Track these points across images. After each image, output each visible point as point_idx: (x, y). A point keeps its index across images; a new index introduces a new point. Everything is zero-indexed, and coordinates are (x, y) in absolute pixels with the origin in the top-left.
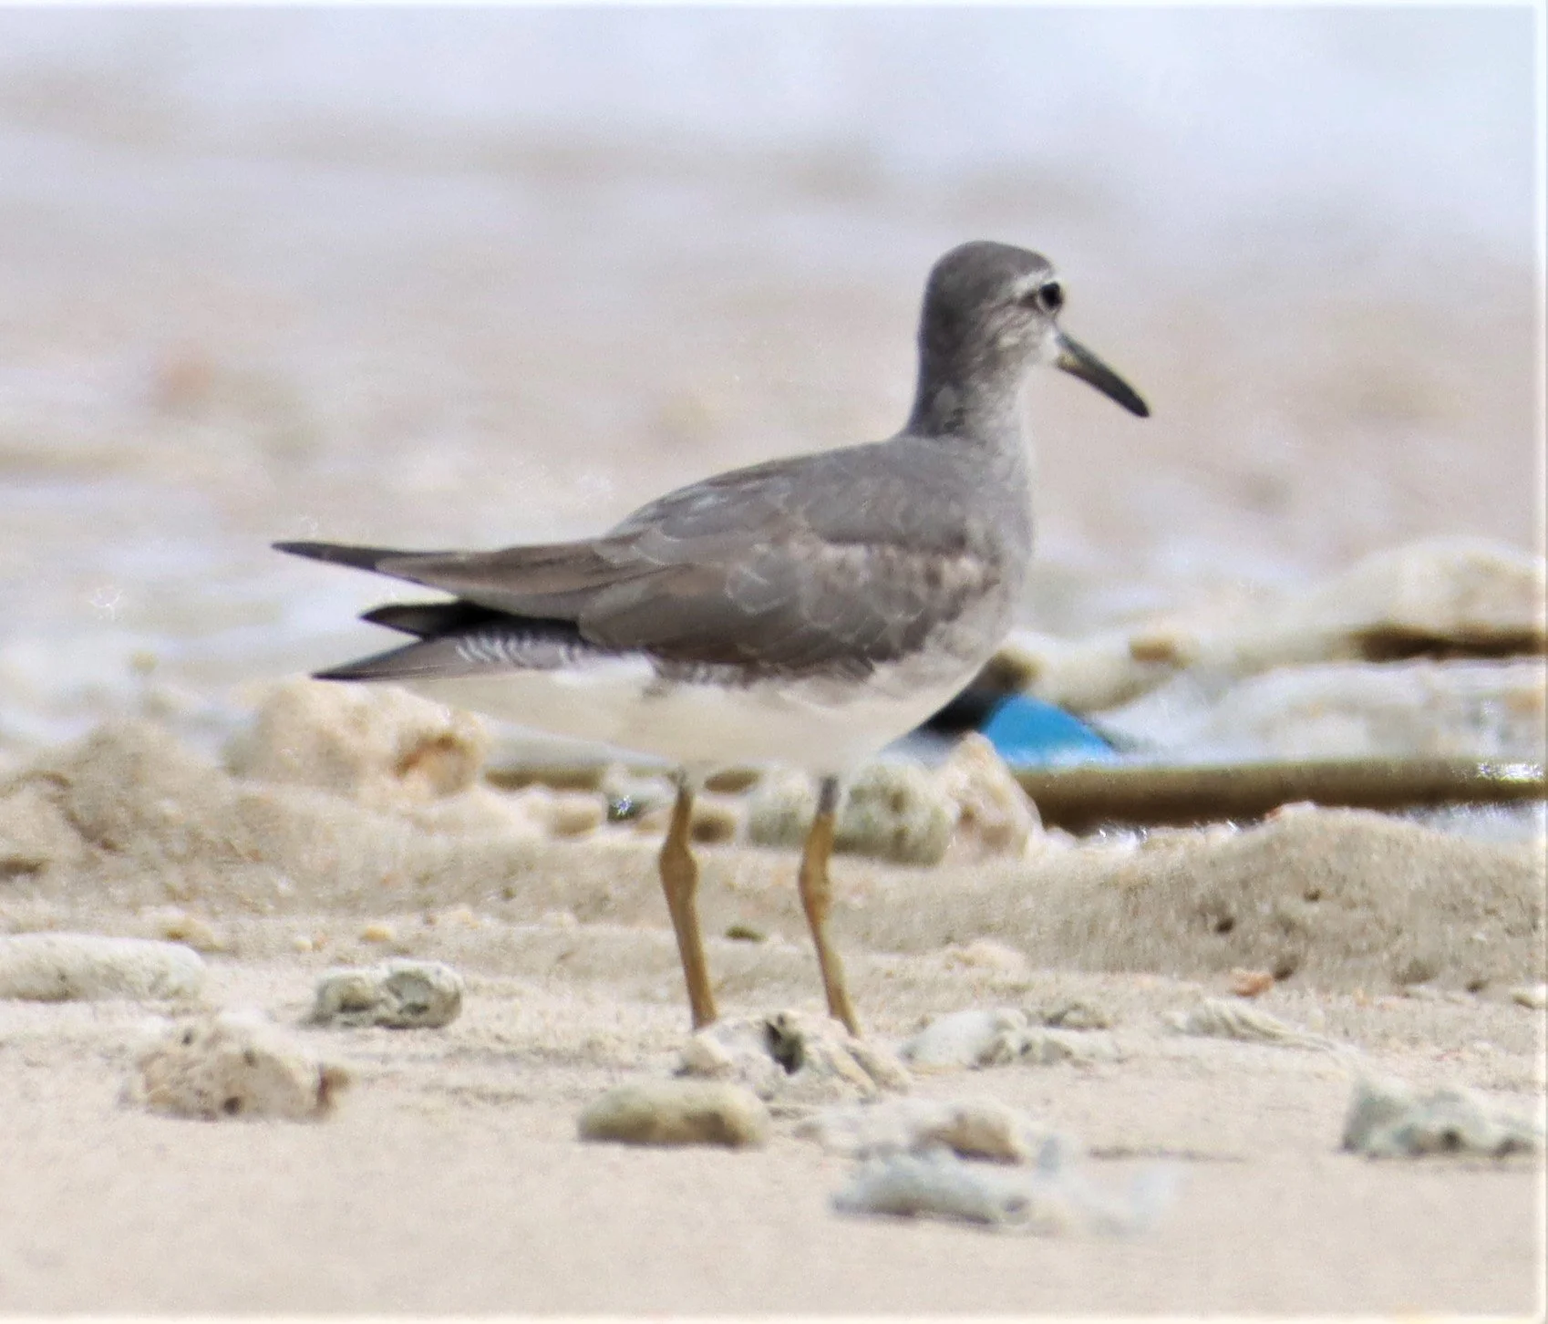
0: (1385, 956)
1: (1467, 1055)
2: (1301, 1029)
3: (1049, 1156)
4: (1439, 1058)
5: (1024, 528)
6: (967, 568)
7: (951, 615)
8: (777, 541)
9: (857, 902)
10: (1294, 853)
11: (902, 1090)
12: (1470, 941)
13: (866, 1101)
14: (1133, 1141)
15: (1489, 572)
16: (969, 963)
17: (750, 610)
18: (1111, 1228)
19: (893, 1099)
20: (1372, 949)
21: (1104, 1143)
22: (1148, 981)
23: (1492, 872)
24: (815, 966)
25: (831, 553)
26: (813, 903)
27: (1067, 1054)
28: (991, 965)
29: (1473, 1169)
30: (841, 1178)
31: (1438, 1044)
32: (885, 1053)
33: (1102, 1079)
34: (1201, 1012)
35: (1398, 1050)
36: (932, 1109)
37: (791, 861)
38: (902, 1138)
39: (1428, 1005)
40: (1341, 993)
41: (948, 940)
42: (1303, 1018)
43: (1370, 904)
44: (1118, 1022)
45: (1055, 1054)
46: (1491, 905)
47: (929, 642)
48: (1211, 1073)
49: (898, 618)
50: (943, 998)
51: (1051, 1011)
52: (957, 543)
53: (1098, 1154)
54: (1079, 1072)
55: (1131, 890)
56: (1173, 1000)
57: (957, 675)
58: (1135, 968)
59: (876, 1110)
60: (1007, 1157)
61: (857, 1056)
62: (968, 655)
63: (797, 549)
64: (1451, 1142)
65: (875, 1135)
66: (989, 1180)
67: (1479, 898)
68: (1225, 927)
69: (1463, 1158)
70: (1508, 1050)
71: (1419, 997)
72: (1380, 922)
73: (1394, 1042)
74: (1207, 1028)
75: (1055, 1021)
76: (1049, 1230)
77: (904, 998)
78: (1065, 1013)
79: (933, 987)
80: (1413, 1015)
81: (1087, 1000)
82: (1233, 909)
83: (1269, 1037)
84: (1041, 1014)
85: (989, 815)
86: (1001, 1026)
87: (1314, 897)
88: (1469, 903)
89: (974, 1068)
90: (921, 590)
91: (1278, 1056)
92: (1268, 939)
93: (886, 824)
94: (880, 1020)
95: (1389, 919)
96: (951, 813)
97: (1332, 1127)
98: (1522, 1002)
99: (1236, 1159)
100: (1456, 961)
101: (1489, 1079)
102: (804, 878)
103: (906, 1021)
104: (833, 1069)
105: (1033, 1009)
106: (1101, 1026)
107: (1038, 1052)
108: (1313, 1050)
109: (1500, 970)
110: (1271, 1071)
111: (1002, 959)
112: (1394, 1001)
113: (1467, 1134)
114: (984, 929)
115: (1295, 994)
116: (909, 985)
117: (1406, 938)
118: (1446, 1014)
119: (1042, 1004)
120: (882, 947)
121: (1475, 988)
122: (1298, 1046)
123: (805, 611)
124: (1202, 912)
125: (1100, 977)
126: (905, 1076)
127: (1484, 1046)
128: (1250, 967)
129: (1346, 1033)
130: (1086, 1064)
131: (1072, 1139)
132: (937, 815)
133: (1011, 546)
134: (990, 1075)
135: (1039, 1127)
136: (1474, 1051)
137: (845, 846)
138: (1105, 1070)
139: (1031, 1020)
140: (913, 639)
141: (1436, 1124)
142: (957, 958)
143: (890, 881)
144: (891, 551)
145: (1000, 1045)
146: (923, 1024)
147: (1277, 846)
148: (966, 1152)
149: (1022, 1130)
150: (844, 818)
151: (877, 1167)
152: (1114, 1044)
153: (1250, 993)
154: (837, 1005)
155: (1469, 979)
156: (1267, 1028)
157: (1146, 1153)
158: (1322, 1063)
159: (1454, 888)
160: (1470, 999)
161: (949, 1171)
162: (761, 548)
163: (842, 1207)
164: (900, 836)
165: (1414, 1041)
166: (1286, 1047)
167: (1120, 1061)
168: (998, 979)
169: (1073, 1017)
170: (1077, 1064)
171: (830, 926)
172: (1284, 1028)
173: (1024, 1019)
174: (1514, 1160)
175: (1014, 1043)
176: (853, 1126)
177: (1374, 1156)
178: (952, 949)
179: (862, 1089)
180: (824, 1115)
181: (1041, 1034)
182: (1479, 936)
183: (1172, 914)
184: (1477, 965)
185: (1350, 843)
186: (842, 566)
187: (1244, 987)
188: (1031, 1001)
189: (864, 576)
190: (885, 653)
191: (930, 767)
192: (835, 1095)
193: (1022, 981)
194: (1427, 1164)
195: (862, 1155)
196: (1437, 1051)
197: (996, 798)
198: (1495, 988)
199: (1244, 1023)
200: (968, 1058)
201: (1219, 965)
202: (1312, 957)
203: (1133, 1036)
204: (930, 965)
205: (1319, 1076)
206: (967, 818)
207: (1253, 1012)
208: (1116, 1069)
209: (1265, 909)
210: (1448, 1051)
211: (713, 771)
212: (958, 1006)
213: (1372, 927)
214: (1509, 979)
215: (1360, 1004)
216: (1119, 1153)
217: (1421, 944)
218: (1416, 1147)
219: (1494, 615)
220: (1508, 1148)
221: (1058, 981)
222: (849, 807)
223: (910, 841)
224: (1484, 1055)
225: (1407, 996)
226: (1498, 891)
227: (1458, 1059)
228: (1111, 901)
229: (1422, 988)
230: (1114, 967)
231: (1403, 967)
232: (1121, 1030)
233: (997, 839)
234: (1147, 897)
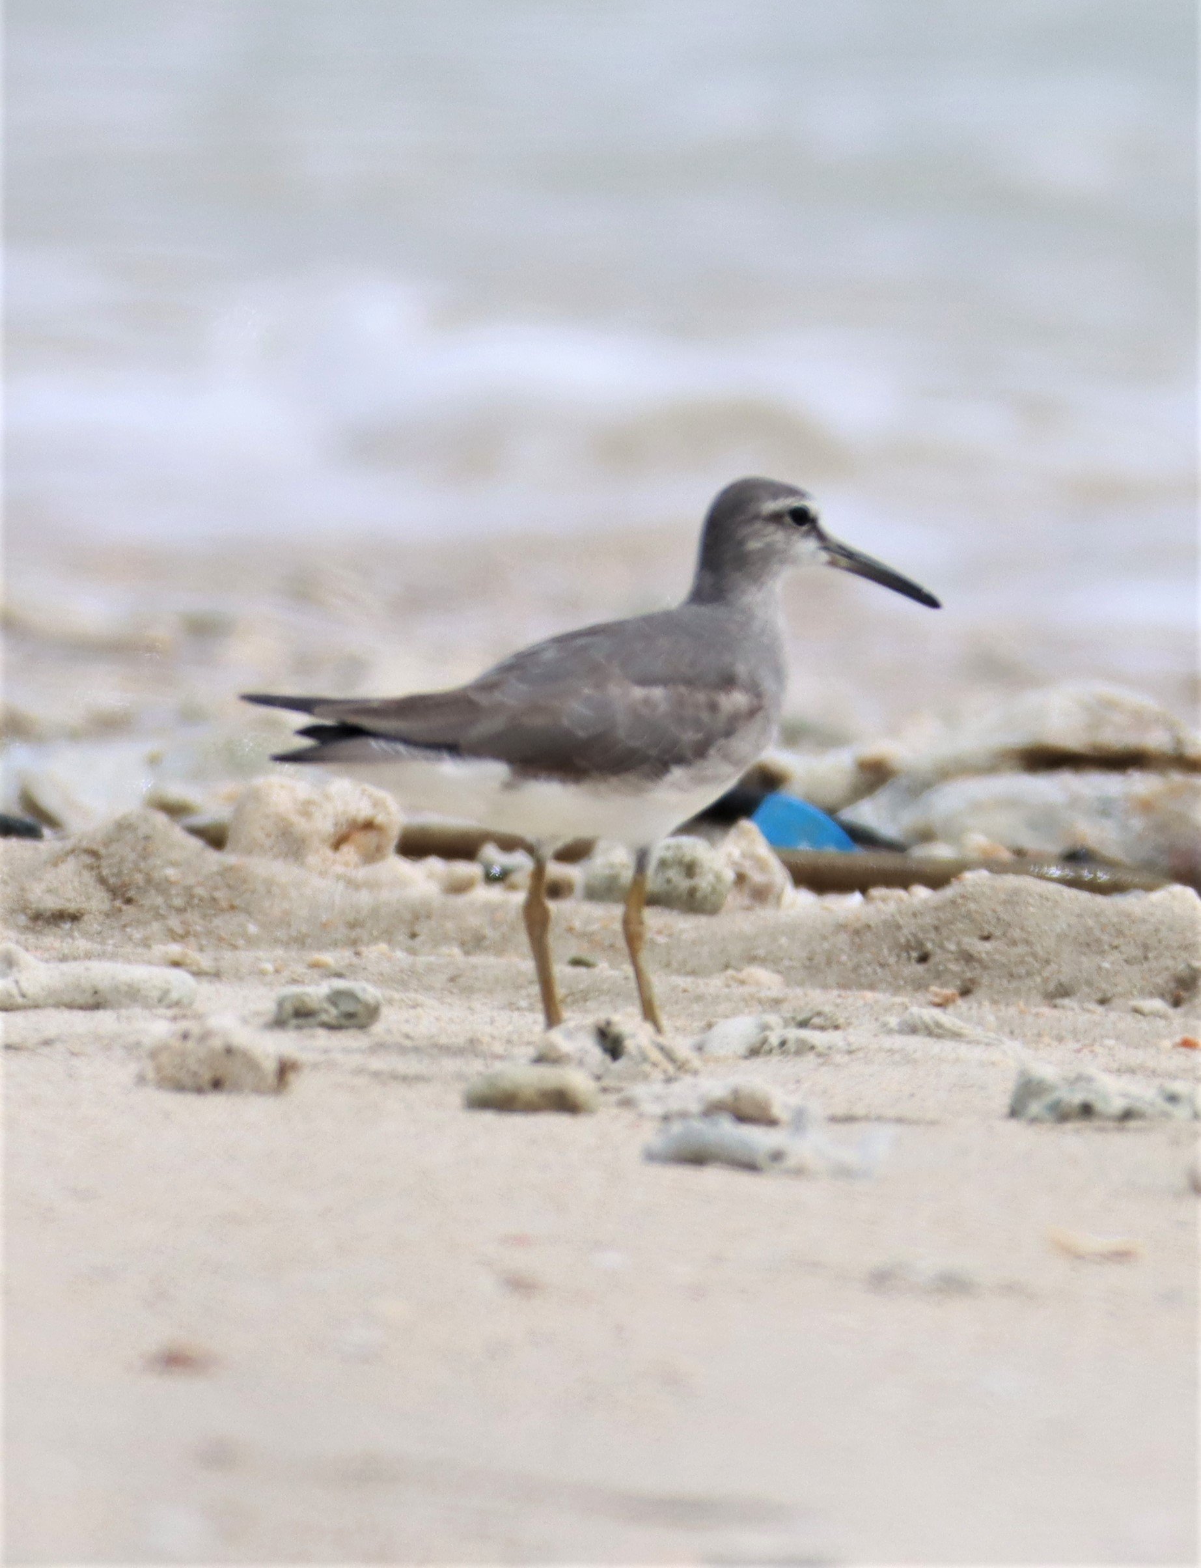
0: (1038, 979)
1: (1098, 1049)
2: (979, 1030)
3: (799, 1120)
4: (1079, 1051)
5: (779, 673)
6: (737, 700)
7: (729, 733)
8: (599, 686)
9: (661, 940)
10: (972, 906)
11: (695, 1073)
12: (1100, 968)
13: (669, 1080)
14: (859, 1110)
15: (1110, 705)
16: (742, 982)
17: (581, 734)
18: (843, 1172)
19: (688, 1079)
20: (1029, 974)
21: (840, 1111)
22: (869, 995)
23: (1115, 920)
24: (633, 984)
25: (638, 692)
26: (633, 938)
27: (812, 1048)
28: (758, 983)
29: (1101, 1130)
30: (650, 1135)
31: (1078, 1041)
32: (682, 1046)
33: (838, 1065)
34: (907, 1016)
35: (1049, 1045)
36: (716, 1086)
37: (617, 911)
38: (695, 1107)
39: (1070, 1013)
40: (1007, 1005)
41: (727, 967)
42: (981, 1022)
43: (1027, 942)
44: (849, 1024)
45: (805, 1048)
46: (1116, 943)
47: (712, 752)
48: (915, 1061)
49: (690, 736)
50: (723, 1007)
51: (800, 1018)
52: (728, 682)
53: (834, 1119)
54: (820, 1060)
55: (857, 932)
56: (888, 1010)
57: (729, 777)
58: (861, 987)
59: (676, 1087)
60: (772, 1122)
61: (662, 1049)
62: (737, 763)
63: (614, 690)
64: (1086, 1111)
65: (675, 1106)
66: (758, 1138)
67: (1105, 938)
68: (924, 958)
69: (1097, 1123)
70: (1128, 1045)
71: (1063, 1007)
72: (1034, 955)
73: (1046, 1039)
74: (912, 1029)
75: (803, 1024)
76: (799, 1172)
77: (696, 1007)
78: (810, 1019)
79: (716, 1000)
80: (1059, 1020)
81: (827, 1009)
82: (929, 946)
83: (956, 1036)
84: (793, 1019)
85: (757, 877)
86: (765, 1027)
87: (987, 938)
88: (1098, 941)
89: (746, 1058)
90: (705, 716)
91: (963, 1050)
92: (953, 967)
93: (683, 884)
94: (679, 1024)
95: (1041, 953)
96: (729, 875)
97: (1002, 1101)
98: (1137, 1011)
99: (933, 1123)
100: (1089, 983)
101: (1115, 1066)
102: (626, 922)
103: (698, 1024)
104: (645, 1058)
105: (788, 1015)
106: (837, 1027)
107: (791, 1046)
108: (988, 1044)
109: (1119, 989)
110: (957, 1060)
111: (766, 979)
112: (1046, 1010)
113: (1099, 1106)
114: (752, 959)
115: (975, 1005)
116: (699, 998)
117: (1053, 967)
118: (1083, 1019)
119: (794, 1010)
120: (678, 972)
121: (1103, 1002)
122: (978, 1043)
123: (621, 733)
124: (908, 947)
125: (835, 992)
126: (696, 1062)
127: (1110, 1042)
128: (943, 985)
129: (1012, 1033)
130: (826, 1055)
131: (817, 1109)
132: (718, 877)
133: (768, 684)
134: (758, 1062)
135: (794, 1100)
136: (1102, 1045)
137: (654, 901)
138: (839, 1058)
139: (786, 1023)
140: (701, 751)
141: (1077, 1098)
142: (733, 978)
143: (685, 925)
144: (682, 689)
145: (765, 1041)
146: (710, 1026)
147: (960, 901)
148: (742, 1118)
149: (781, 1102)
150: (653, 882)
151: (677, 1128)
152: (845, 1039)
153: (943, 1004)
154: (649, 1012)
155: (1099, 996)
156: (955, 1029)
157: (867, 1118)
158: (995, 1055)
159: (1089, 931)
160: (1100, 1009)
161: (728, 1131)
162: (587, 691)
163: (651, 1157)
164: (692, 892)
165: (1060, 1039)
166: (969, 1042)
167: (850, 1052)
168: (764, 994)
169: (816, 1021)
170: (819, 1055)
171: (644, 956)
172: (967, 1029)
173: (781, 1022)
174: (1132, 1124)
175: (774, 1040)
176: (658, 1098)
177: (1034, 1120)
178: (730, 972)
179: (665, 1072)
180: (639, 1090)
181: (793, 1034)
182: (1106, 965)
183: (886, 951)
184: (1104, 986)
185: (1013, 899)
186: (646, 701)
187: (937, 1000)
188: (787, 1010)
189: (663, 708)
190: (680, 760)
191: (713, 844)
192: (646, 1077)
193: (780, 996)
194: (1069, 1126)
195: (666, 1118)
196: (1077, 1046)
197: (761, 865)
198: (1116, 1002)
199: (938, 1025)
200: (742, 1050)
201: (919, 985)
202: (985, 980)
203: (860, 1034)
204: (715, 984)
205: (993, 1064)
206: (741, 879)
207: (946, 1018)
208: (846, 1058)
209: (952, 947)
210: (1085, 1046)
211: (559, 844)
212: (734, 1013)
213: (1030, 959)
214: (1128, 994)
215: (1021, 1012)
216: (849, 1119)
217: (1065, 969)
218: (1062, 1114)
219: (1115, 737)
220: (1127, 1115)
221: (806, 995)
222: (657, 872)
223: (699, 895)
224: (1110, 1049)
225: (1055, 1006)
226: (1120, 933)
227: (1092, 1051)
228: (843, 938)
229: (1066, 1002)
230: (844, 986)
231: (1051, 987)
232: (851, 1030)
233: (762, 895)
234: (868, 937)
